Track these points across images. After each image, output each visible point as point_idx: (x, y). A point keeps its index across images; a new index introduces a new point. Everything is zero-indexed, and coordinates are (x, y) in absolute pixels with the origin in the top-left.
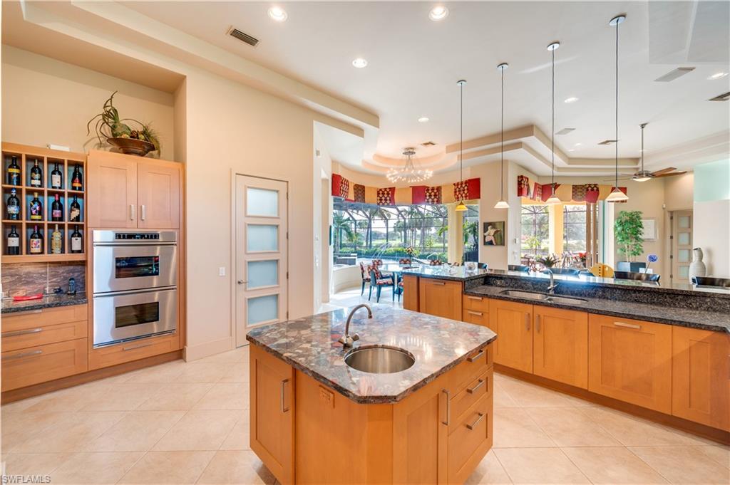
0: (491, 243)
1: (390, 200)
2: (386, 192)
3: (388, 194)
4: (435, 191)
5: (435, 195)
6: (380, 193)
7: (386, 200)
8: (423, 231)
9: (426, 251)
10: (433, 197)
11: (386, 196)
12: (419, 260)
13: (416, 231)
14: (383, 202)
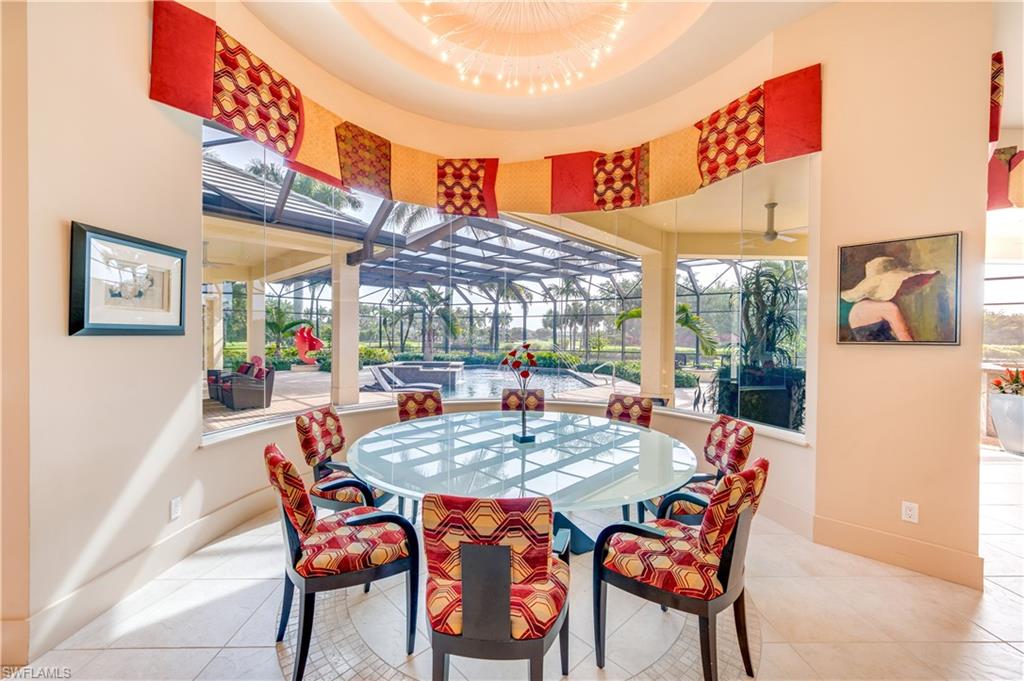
0: (880, 333)
1: (480, 198)
2: (466, 172)
3: (474, 178)
4: (627, 163)
5: (627, 178)
6: (450, 173)
7: (466, 197)
8: (586, 327)
9: (592, 357)
10: (618, 185)
11: (466, 183)
12: (578, 374)
13: (576, 328)
14: (458, 202)
